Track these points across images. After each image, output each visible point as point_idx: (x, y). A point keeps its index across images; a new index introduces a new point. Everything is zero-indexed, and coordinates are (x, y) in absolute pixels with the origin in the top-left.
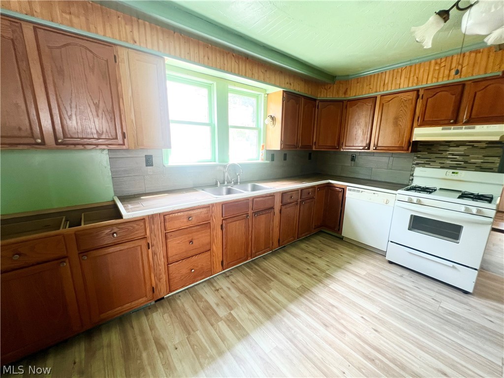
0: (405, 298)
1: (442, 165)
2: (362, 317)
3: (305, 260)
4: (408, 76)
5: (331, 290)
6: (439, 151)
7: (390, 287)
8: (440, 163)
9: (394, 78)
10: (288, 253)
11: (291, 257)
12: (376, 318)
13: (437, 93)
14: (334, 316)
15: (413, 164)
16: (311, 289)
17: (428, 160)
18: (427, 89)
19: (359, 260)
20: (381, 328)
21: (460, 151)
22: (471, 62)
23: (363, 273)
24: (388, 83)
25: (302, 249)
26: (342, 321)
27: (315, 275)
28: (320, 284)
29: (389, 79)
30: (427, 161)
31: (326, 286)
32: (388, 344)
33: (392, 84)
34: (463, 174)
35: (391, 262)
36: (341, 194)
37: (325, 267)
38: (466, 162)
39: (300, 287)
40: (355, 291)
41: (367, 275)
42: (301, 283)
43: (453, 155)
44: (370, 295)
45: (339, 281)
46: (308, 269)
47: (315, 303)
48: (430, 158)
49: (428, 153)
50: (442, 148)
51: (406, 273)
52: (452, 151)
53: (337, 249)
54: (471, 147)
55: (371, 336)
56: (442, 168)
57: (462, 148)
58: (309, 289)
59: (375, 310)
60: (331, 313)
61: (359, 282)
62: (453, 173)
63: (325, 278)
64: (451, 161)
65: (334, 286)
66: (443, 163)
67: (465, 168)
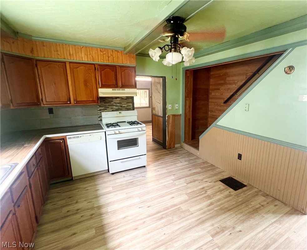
0: (137, 184)
1: (113, 109)
2: (139, 208)
3: (69, 213)
4: (86, 54)
5: (113, 212)
6: (109, 101)
7: (128, 185)
8: (111, 108)
9: (77, 52)
12: (142, 202)
13: (105, 69)
14: (131, 221)
15: (98, 110)
16: (103, 224)
17: (105, 107)
18: (100, 65)
19: (99, 184)
20: (149, 204)
21: (118, 101)
23: (111, 189)
24: (73, 54)
25: (54, 210)
26: (138, 218)
27: (92, 215)
28: (103, 215)
29: (73, 52)
30: (105, 108)
31: (107, 213)
32: (157, 206)
33: (76, 56)
34: (124, 113)
35: (113, 174)
36: (63, 144)
37: (90, 205)
38: (121, 107)
39: (95, 230)
40: (121, 200)
41: (114, 188)
42: (92, 228)
43: (115, 103)
44: (128, 196)
45: (108, 204)
46: (82, 216)
47: (117, 227)
48: (106, 106)
49: (104, 103)
50: (110, 100)
51: (123, 174)
52: (115, 101)
54: (121, 99)
55: (151, 211)
56: (113, 111)
57: (118, 99)
58: (102, 226)
59: (137, 200)
60: (129, 222)
61: (116, 195)
62: (120, 113)
63: (101, 210)
64: (116, 107)
65: (110, 209)
66: (113, 108)
67: (122, 109)
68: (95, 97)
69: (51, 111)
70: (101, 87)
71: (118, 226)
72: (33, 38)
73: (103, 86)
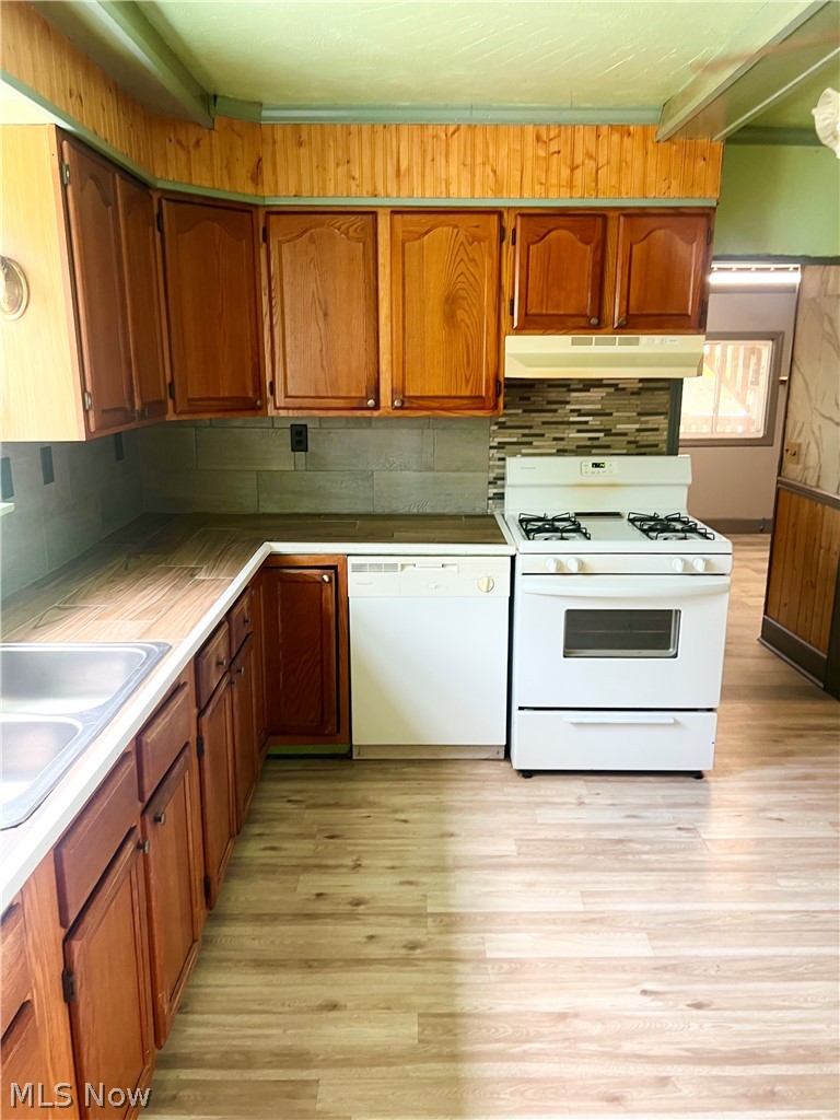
0: (645, 862)
1: (561, 445)
2: (644, 992)
3: (323, 907)
4: (468, 161)
5: (506, 967)
6: (549, 403)
7: (596, 853)
8: (555, 439)
9: (429, 158)
10: (234, 918)
11: (267, 929)
12: (664, 968)
13: (550, 231)
14: (593, 1047)
15: (492, 448)
16: (458, 1010)
17: (526, 431)
18: (527, 215)
19: (459, 810)
20: (702, 990)
21: (593, 403)
22: (615, 159)
23: (507, 847)
24: (409, 170)
25: (270, 870)
26: (627, 1047)
27: (413, 946)
28: (459, 967)
29: (410, 160)
30: (524, 435)
31: (480, 961)
32: (747, 1021)
33: (423, 176)
34: (619, 467)
35: (527, 774)
36: (329, 592)
37: (409, 898)
38: (608, 432)
39: (420, 1025)
40: (554, 922)
41: (523, 849)
42: (408, 1008)
43: (580, 413)
44: (588, 908)
45: (489, 917)
46: (371, 937)
47: (517, 1049)
48: (531, 427)
49: (524, 411)
50: (553, 395)
51: (578, 786)
52: (578, 402)
53: (372, 804)
54: (612, 390)
55: (704, 1032)
56: (561, 452)
57: (596, 394)
58: (452, 1015)
59: (634, 947)
60: (583, 1046)
61: (531, 884)
62: (596, 465)
63: (453, 937)
64: (579, 431)
65: (502, 945)
66: (562, 439)
67: (608, 447)
68: (487, 381)
69: (300, 438)
70: (520, 330)
71: (527, 1046)
72: (265, 113)
73: (532, 323)
